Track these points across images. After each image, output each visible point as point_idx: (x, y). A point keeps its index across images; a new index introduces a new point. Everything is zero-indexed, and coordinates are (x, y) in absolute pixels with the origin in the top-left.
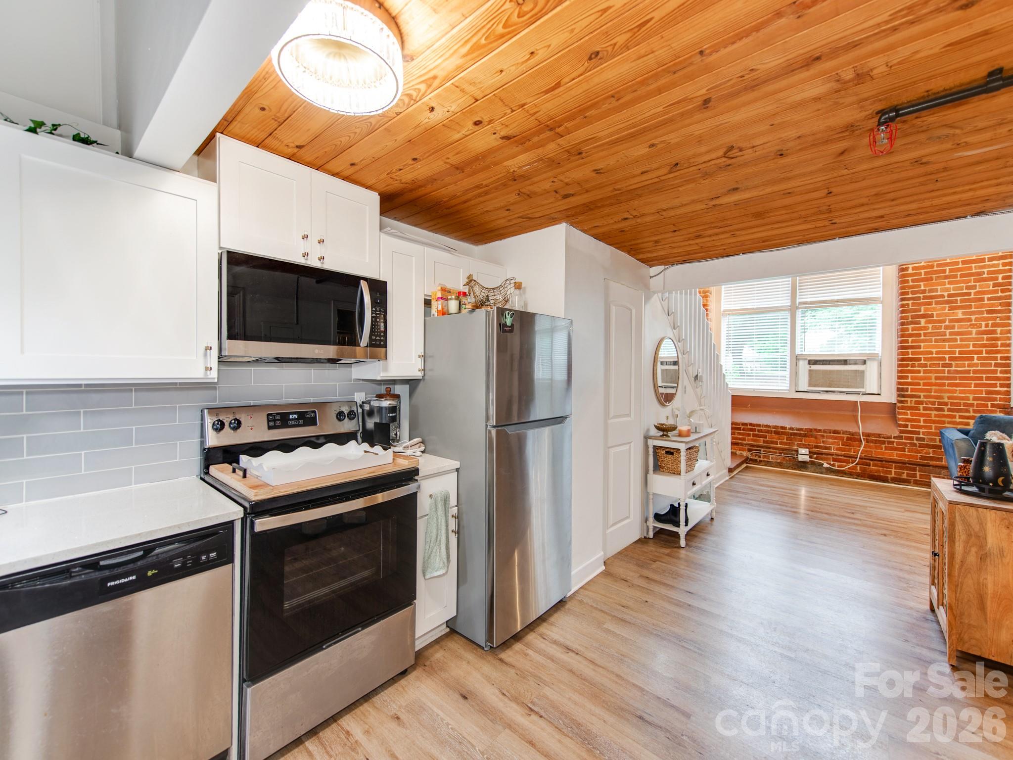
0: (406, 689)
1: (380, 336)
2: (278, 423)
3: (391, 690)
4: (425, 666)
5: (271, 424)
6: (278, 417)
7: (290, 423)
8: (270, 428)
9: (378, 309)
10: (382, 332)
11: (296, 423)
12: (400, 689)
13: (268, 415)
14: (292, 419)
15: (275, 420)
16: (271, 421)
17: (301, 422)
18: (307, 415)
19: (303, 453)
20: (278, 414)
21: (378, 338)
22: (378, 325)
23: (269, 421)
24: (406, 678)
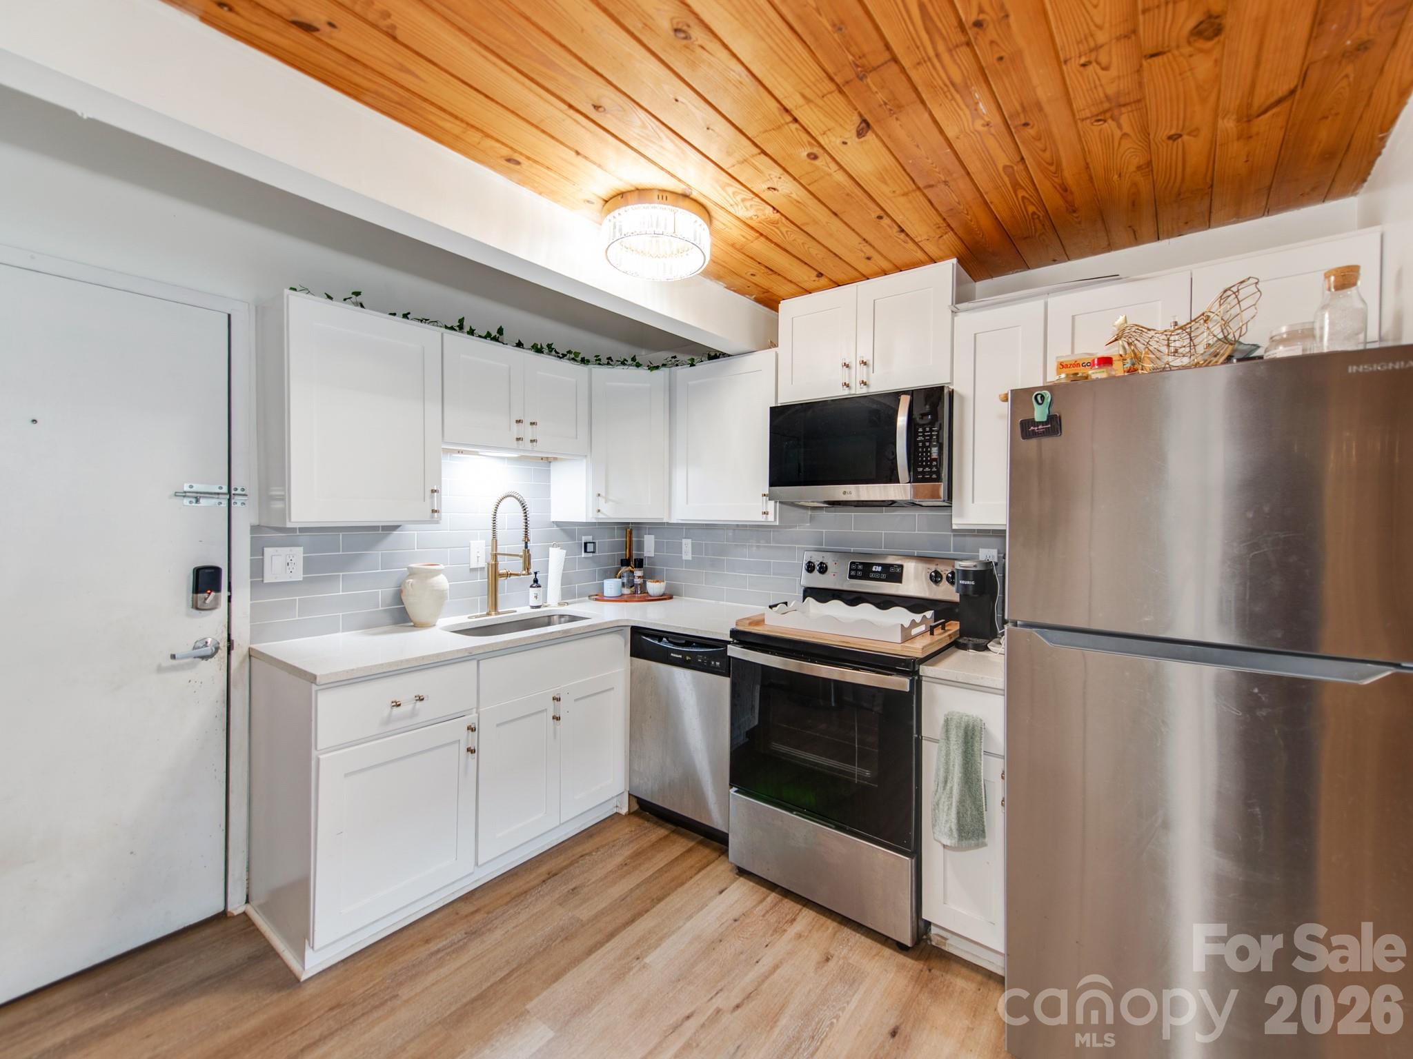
0: (877, 958)
1: (931, 467)
2: (860, 573)
3: (868, 942)
4: (930, 970)
5: (853, 573)
6: (860, 567)
7: (872, 575)
8: (851, 577)
9: (928, 429)
10: (935, 460)
11: (877, 576)
12: (874, 952)
13: (852, 563)
14: (875, 572)
15: (856, 570)
16: (853, 570)
17: (884, 576)
18: (892, 570)
19: (866, 611)
20: (861, 563)
21: (927, 469)
22: (927, 452)
23: (851, 570)
24: (896, 954)
